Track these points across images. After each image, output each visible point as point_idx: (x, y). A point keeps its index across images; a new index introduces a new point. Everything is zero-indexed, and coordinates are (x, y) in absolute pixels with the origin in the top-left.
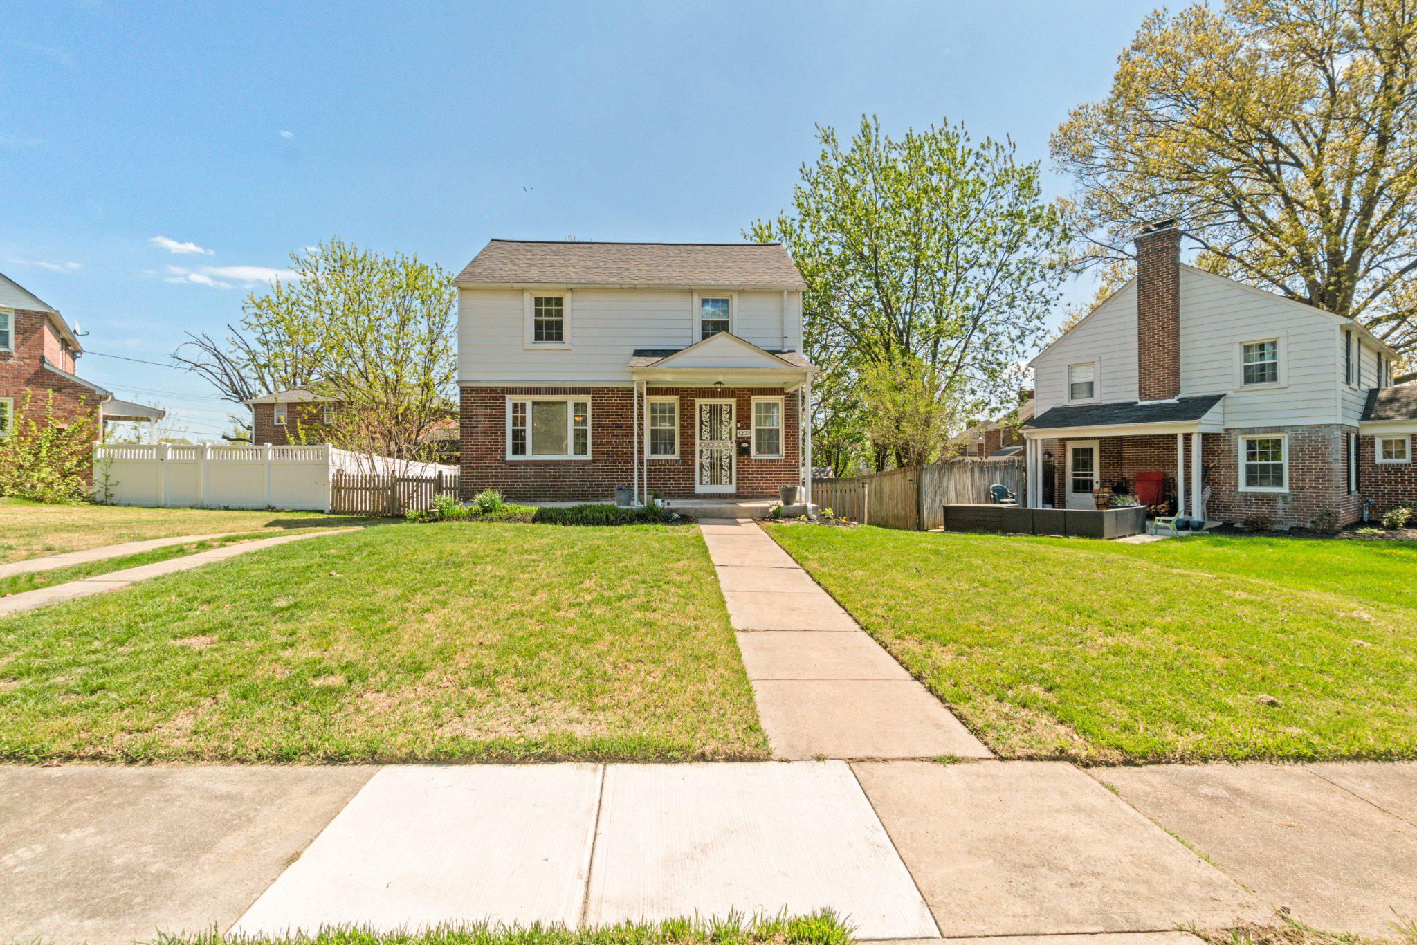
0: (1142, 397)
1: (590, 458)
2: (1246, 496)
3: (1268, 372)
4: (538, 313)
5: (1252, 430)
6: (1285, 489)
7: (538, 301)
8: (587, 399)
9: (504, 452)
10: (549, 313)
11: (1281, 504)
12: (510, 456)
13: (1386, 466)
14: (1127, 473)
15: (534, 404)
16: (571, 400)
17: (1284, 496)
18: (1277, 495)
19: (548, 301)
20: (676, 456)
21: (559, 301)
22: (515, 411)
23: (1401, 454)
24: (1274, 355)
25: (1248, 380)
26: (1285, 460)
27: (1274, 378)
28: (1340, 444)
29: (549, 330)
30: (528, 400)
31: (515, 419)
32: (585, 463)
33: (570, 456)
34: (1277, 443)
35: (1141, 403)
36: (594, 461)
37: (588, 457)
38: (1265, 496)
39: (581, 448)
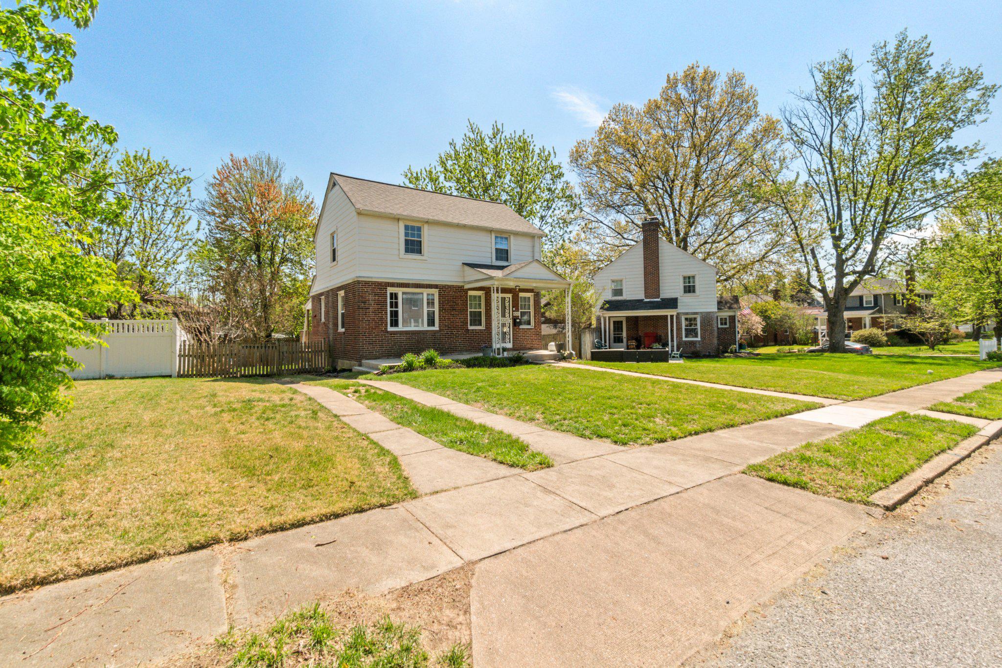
0: (646, 297)
1: (438, 329)
2: (686, 342)
3: (692, 289)
4: (406, 235)
5: (687, 314)
6: (699, 339)
7: (407, 228)
8: (435, 292)
9: (386, 325)
10: (413, 235)
11: (698, 345)
12: (390, 329)
13: (722, 328)
14: (641, 333)
15: (403, 293)
16: (425, 292)
17: (699, 341)
18: (696, 341)
19: (413, 228)
20: (482, 327)
21: (419, 229)
22: (391, 298)
23: (726, 324)
24: (694, 283)
25: (685, 292)
26: (699, 327)
27: (694, 291)
28: (715, 320)
29: (414, 246)
30: (400, 291)
31: (391, 303)
32: (435, 332)
33: (426, 328)
34: (695, 319)
35: (646, 300)
36: (440, 330)
37: (436, 328)
38: (692, 342)
39: (431, 322)
